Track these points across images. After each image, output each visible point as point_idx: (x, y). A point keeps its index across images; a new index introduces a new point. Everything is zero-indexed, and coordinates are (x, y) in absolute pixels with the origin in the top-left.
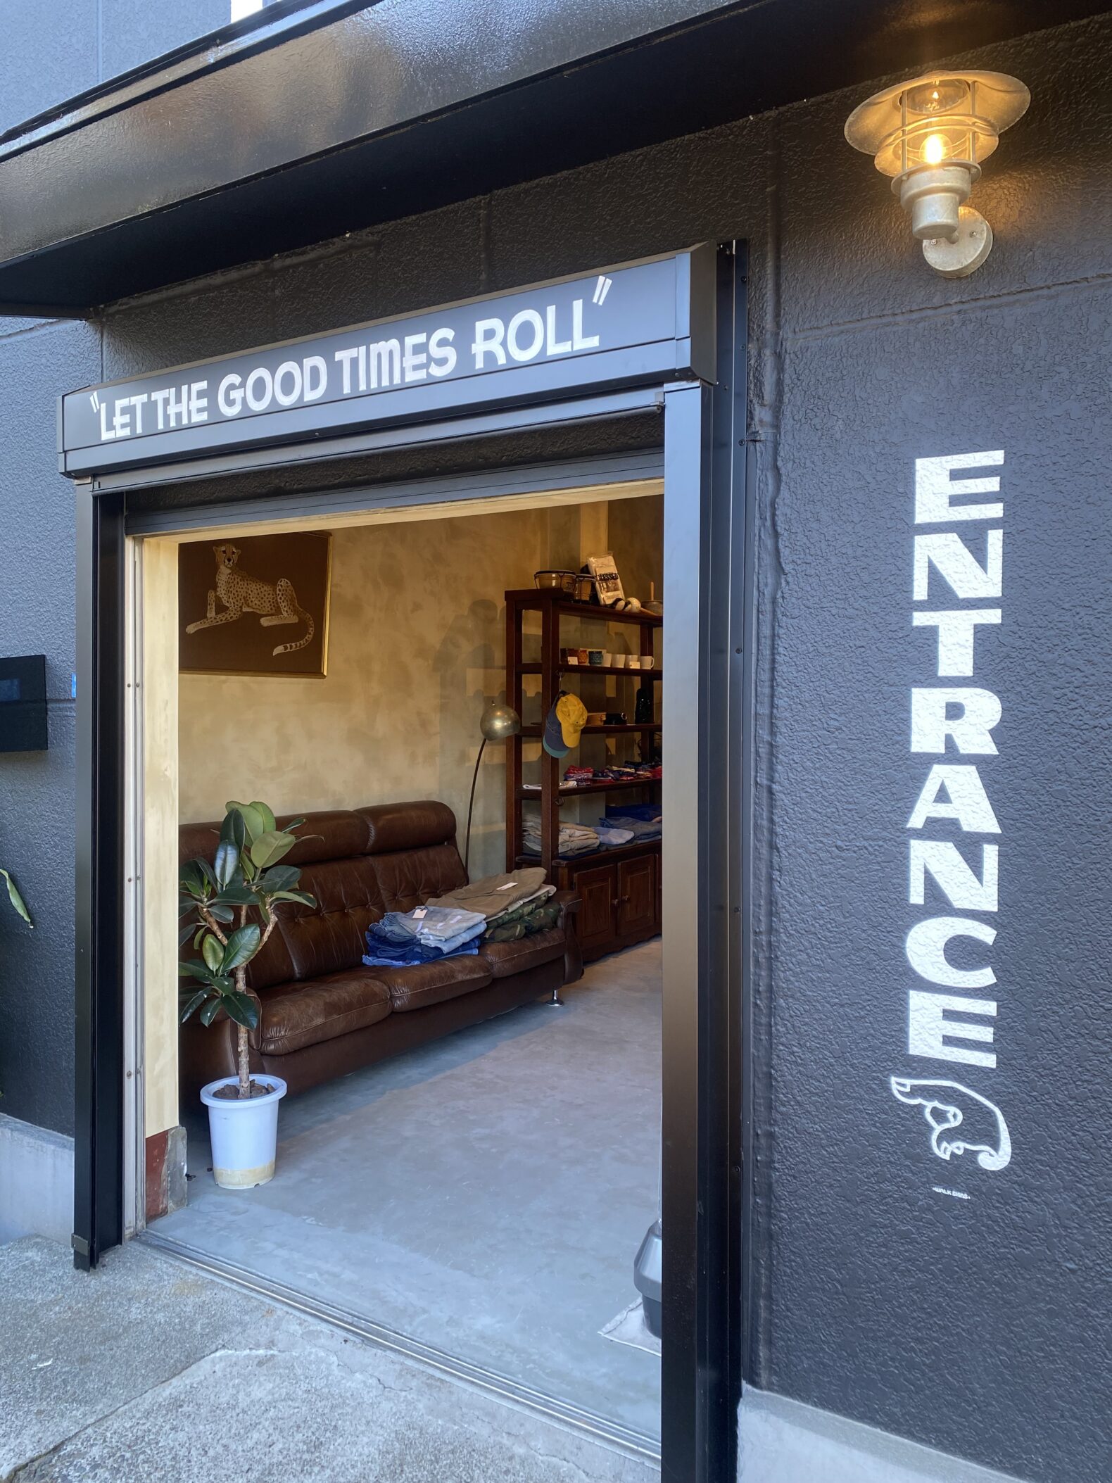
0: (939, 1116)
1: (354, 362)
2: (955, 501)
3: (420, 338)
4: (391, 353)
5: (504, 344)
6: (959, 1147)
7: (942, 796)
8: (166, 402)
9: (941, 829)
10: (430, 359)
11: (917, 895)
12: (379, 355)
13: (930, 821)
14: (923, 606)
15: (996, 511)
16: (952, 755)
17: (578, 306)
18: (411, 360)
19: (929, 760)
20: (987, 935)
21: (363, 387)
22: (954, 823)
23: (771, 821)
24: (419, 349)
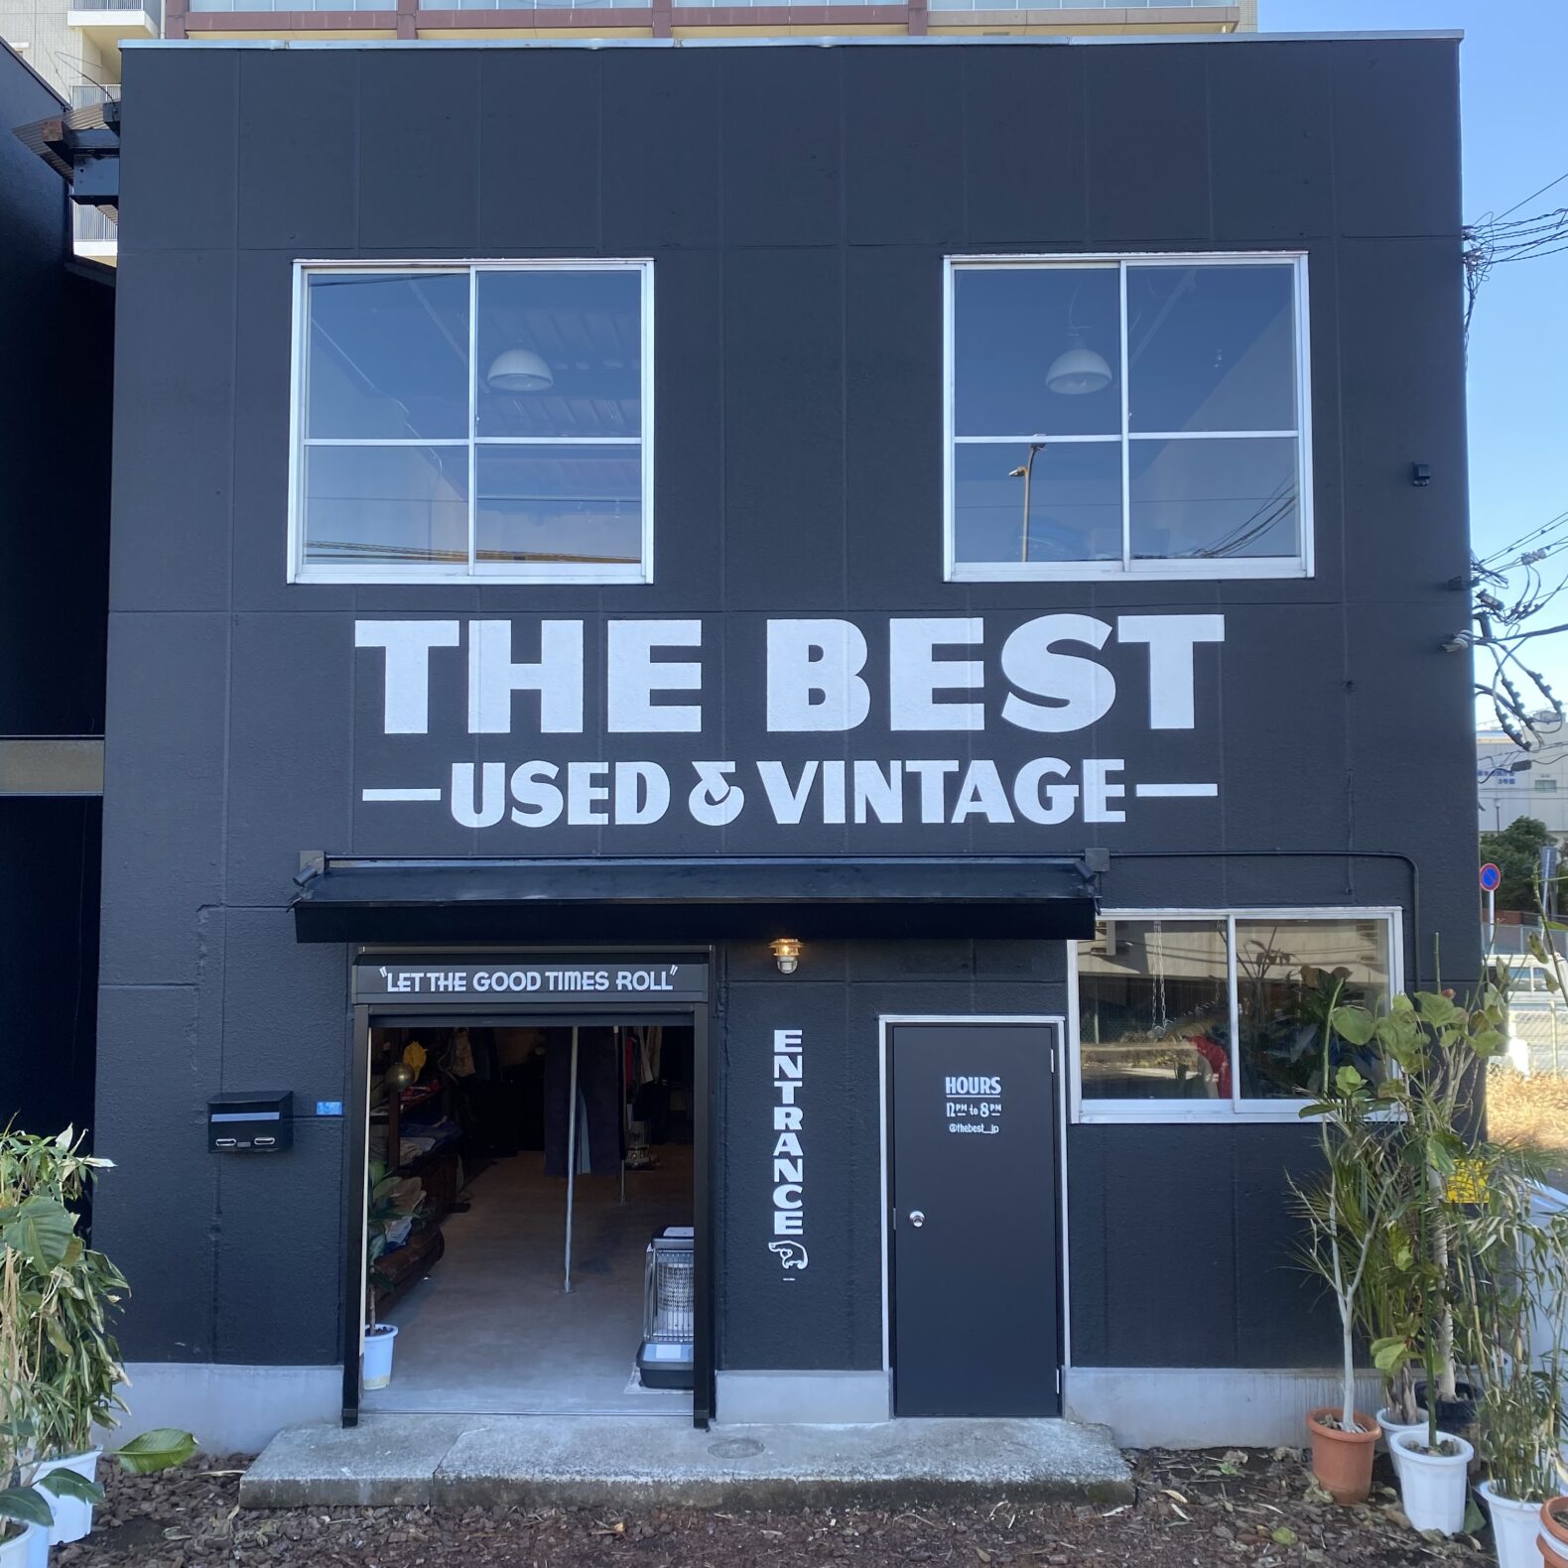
0: (785, 1253)
1: (556, 978)
2: (788, 1045)
3: (592, 974)
4: (576, 978)
5: (631, 982)
6: (791, 1263)
7: (785, 1144)
8: (438, 979)
9: (784, 1155)
10: (596, 983)
11: (777, 1179)
12: (570, 977)
13: (781, 1153)
14: (778, 1080)
15: (800, 1050)
16: (787, 1130)
17: (664, 974)
18: (585, 981)
19: (780, 1132)
20: (799, 1189)
21: (560, 988)
22: (788, 1153)
23: (726, 1157)
24: (589, 978)
